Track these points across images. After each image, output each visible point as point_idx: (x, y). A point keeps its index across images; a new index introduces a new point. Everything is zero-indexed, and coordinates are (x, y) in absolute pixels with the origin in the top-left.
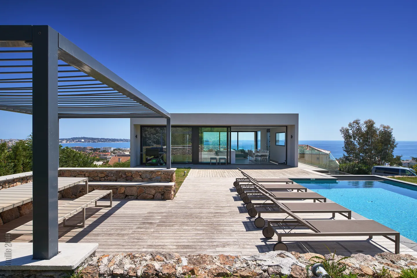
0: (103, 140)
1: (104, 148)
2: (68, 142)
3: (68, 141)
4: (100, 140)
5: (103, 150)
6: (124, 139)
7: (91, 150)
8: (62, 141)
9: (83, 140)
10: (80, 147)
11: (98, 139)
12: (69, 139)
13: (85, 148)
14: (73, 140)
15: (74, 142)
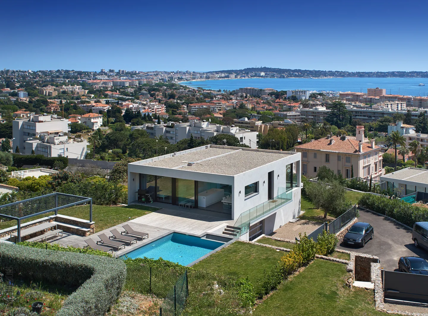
0: (297, 74)
1: (293, 93)
2: (239, 78)
3: (238, 75)
4: (292, 73)
5: (291, 95)
6: (338, 72)
7: (271, 94)
8: (229, 74)
9: (263, 74)
10: (253, 89)
11: (289, 70)
12: (241, 71)
13: (261, 90)
14: (247, 74)
15: (248, 77)
